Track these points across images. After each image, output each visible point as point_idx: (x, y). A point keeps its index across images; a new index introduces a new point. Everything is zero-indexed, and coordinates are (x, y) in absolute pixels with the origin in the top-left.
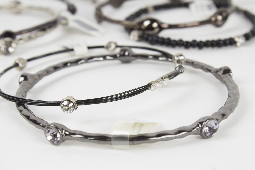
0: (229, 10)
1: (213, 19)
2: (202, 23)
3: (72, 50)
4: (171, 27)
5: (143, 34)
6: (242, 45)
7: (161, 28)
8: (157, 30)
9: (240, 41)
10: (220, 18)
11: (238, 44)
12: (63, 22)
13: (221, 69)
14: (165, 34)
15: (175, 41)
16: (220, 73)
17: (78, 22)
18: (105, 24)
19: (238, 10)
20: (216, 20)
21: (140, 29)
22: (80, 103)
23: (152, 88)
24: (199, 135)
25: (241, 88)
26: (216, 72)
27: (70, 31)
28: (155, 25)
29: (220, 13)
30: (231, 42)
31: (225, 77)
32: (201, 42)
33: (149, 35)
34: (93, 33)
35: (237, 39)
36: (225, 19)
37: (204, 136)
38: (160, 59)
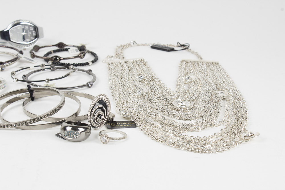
0: (85, 52)
1: (80, 55)
2: (76, 57)
3: (29, 68)
4: (64, 59)
5: (54, 62)
6: (91, 65)
7: (60, 59)
8: (59, 60)
9: (91, 63)
10: (82, 55)
11: (90, 65)
12: (19, 56)
13: (88, 70)
14: (62, 61)
15: (66, 64)
16: (88, 71)
17: (25, 57)
18: (35, 58)
19: (89, 52)
20: (81, 56)
21: (52, 60)
22: (51, 80)
23: (70, 75)
24: (87, 87)
25: (96, 75)
26: (87, 72)
27: (22, 62)
28: (58, 58)
29: (82, 53)
30: (87, 64)
31: (90, 72)
32: (76, 64)
33: (56, 62)
34: (32, 62)
35: (89, 63)
36: (84, 55)
37: (89, 87)
38: (66, 68)
